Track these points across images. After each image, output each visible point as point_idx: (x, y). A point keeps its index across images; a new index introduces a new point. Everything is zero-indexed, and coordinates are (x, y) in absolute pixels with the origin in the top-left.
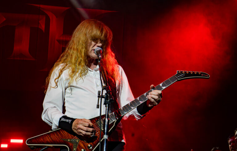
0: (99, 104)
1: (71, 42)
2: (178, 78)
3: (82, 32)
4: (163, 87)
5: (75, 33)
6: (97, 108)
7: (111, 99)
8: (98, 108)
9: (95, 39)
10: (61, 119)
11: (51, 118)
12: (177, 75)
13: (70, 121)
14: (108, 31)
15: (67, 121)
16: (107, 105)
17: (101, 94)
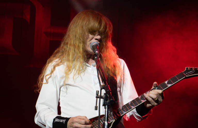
0: (98, 105)
1: (66, 36)
2: (187, 74)
3: (79, 24)
4: (168, 85)
5: (70, 27)
6: (95, 110)
7: (111, 100)
8: (97, 110)
9: (93, 32)
10: (54, 120)
11: (44, 120)
12: (185, 72)
13: (64, 121)
14: (107, 22)
15: (61, 121)
16: (107, 106)
17: (99, 95)
